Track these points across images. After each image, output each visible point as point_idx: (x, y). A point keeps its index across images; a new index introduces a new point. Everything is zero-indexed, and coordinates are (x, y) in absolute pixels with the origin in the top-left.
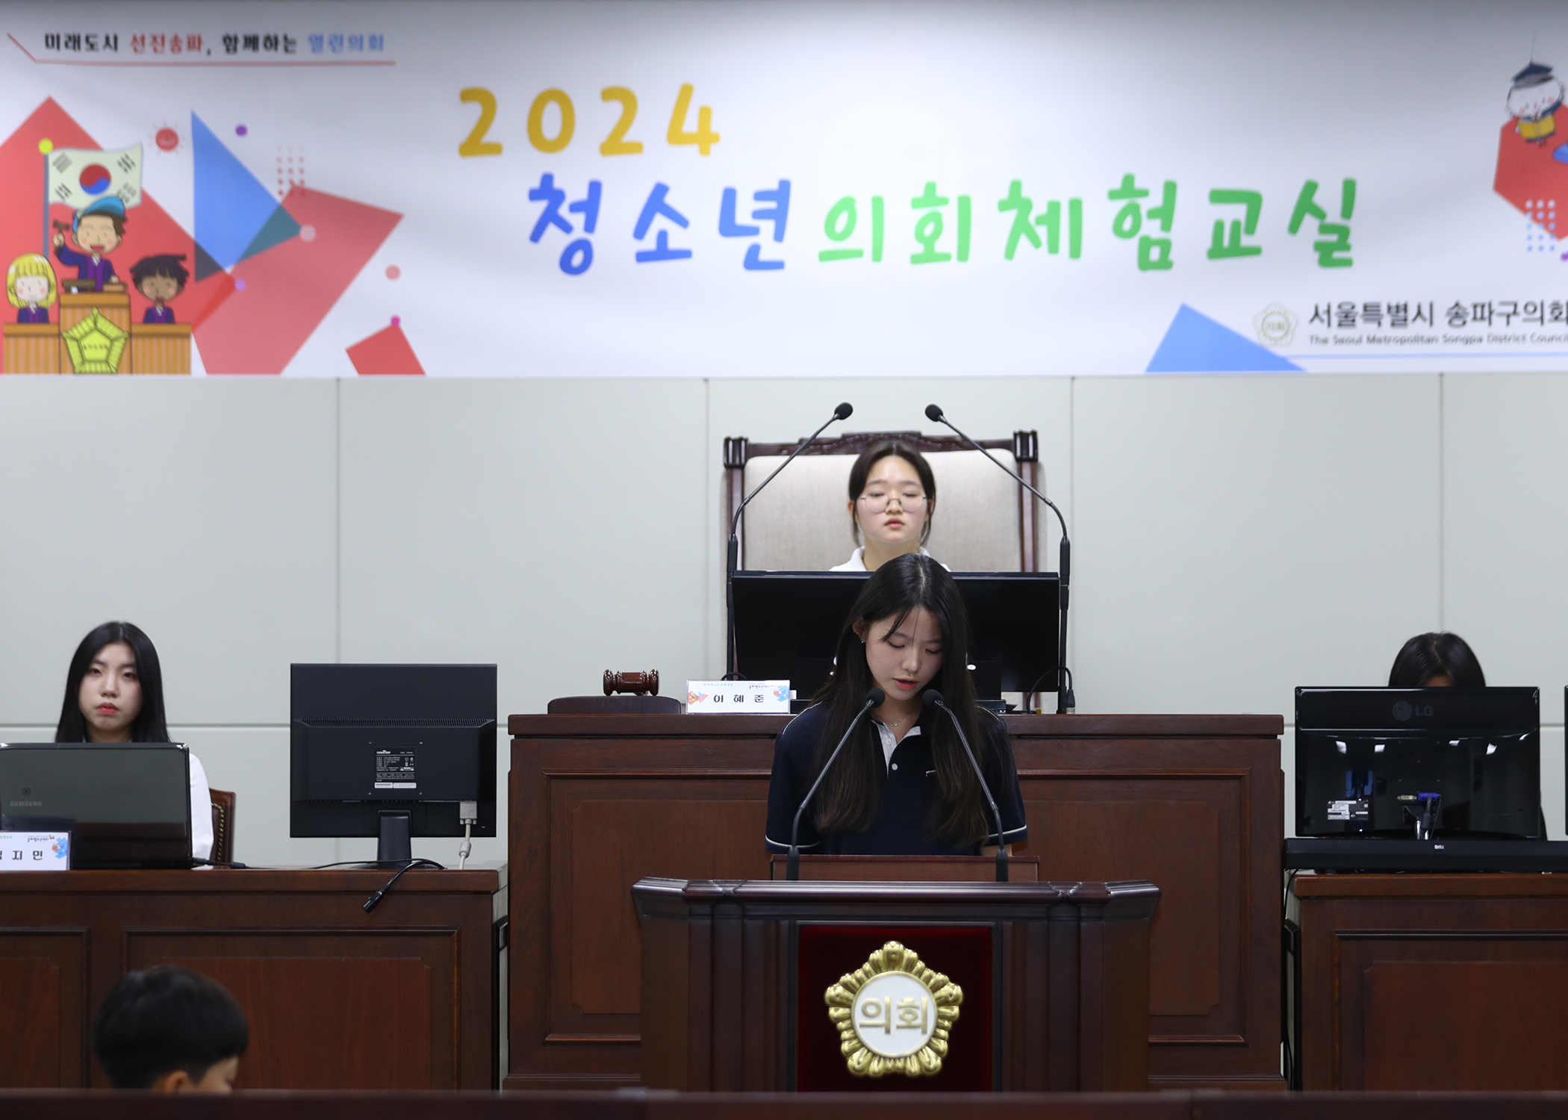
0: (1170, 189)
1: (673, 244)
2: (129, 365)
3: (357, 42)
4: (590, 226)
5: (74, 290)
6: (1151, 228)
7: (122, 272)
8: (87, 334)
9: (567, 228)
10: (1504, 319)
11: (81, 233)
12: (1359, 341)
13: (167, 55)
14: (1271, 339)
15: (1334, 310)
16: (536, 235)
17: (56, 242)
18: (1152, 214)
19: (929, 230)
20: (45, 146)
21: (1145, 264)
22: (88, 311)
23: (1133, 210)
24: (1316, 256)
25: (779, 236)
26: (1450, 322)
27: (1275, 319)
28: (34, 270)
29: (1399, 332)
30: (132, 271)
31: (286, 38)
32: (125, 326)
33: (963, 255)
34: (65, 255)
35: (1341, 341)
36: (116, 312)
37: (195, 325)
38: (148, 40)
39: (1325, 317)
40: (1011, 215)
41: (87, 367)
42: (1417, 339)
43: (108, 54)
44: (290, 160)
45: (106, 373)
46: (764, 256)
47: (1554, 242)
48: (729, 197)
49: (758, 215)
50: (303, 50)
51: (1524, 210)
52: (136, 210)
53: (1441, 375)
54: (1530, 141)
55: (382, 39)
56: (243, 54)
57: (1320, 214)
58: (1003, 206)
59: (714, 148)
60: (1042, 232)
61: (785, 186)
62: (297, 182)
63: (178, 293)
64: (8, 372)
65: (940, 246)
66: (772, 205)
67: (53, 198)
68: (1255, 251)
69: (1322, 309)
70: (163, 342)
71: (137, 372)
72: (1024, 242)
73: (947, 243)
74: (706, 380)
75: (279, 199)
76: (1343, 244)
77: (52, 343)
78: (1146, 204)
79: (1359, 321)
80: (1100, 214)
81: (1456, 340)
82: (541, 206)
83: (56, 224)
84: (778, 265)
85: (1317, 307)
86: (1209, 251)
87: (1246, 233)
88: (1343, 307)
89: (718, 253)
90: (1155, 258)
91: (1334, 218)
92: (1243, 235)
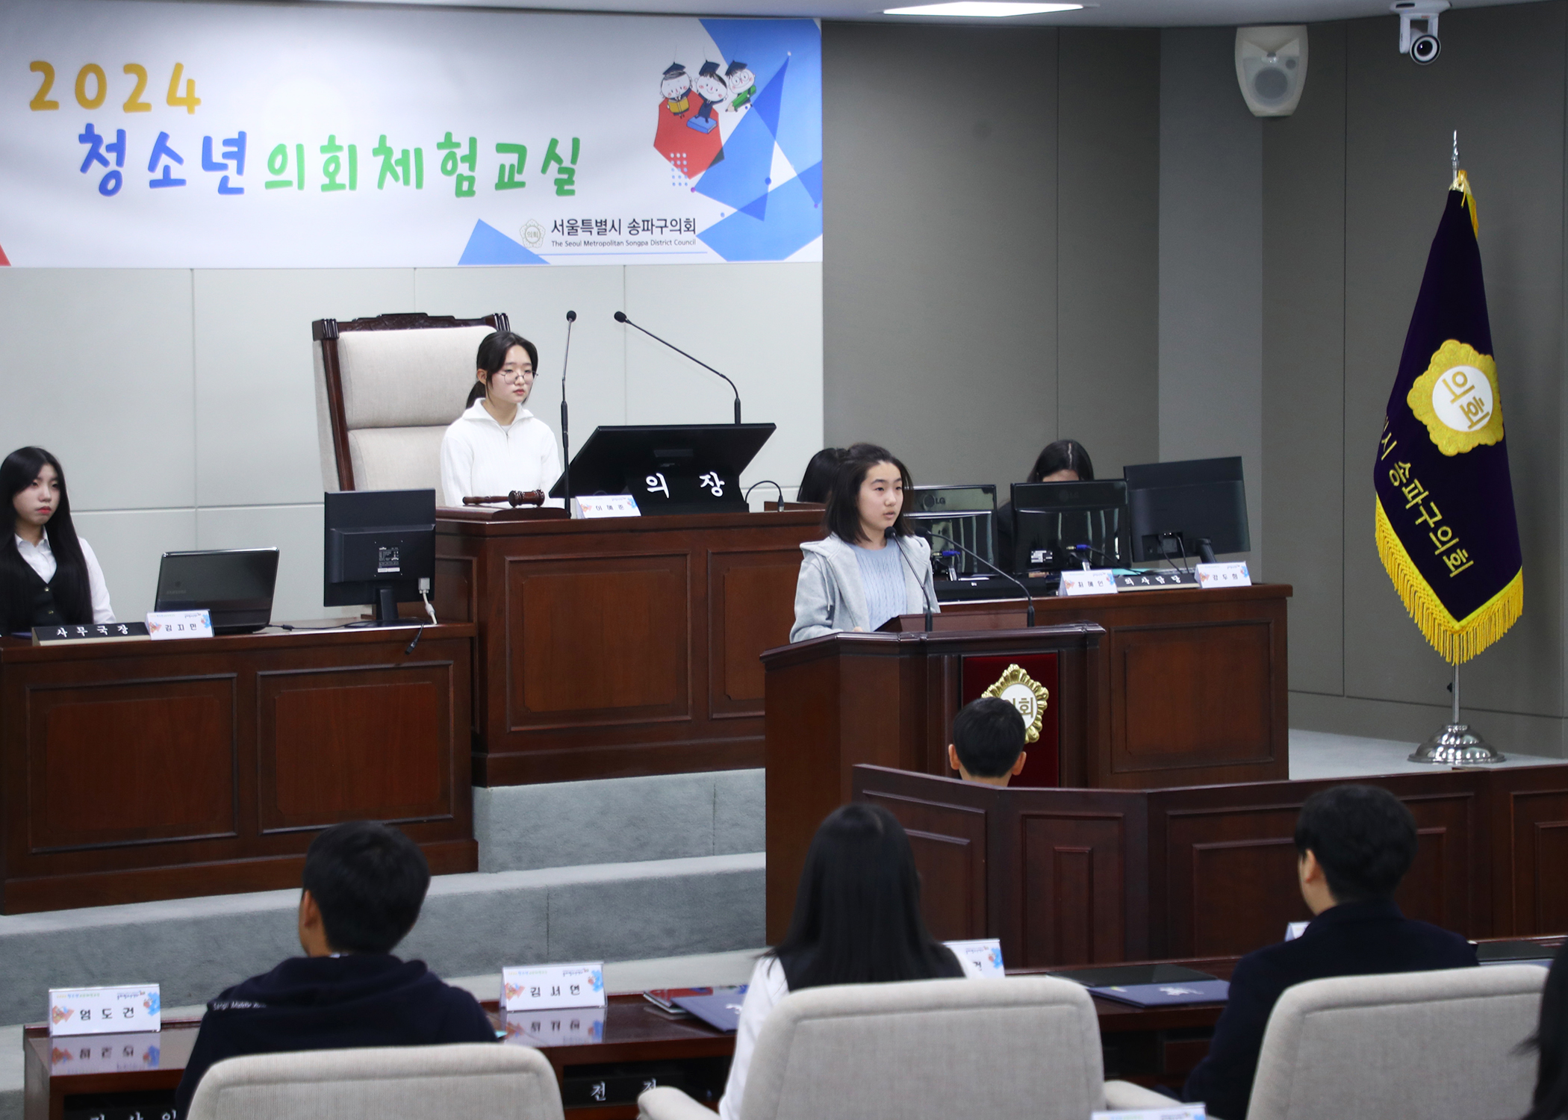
0: (473, 142)
1: (174, 175)
4: (120, 162)
6: (463, 169)
9: (105, 162)
10: (660, 229)
12: (580, 244)
14: (530, 243)
15: (566, 224)
16: (85, 168)
18: (464, 159)
19: (332, 168)
21: (459, 193)
23: (451, 156)
24: (556, 187)
25: (240, 170)
26: (630, 232)
27: (532, 230)
29: (602, 238)
33: (353, 186)
35: (570, 244)
39: (560, 228)
40: (381, 158)
42: (612, 243)
46: (231, 185)
47: (687, 180)
48: (207, 142)
49: (226, 155)
51: (669, 159)
53: (624, 266)
54: (675, 114)
57: (559, 160)
58: (376, 152)
59: (197, 108)
60: (399, 170)
61: (242, 135)
65: (339, 179)
66: (235, 149)
68: (522, 184)
69: (559, 223)
72: (389, 175)
73: (343, 177)
74: (192, 270)
76: (570, 181)
78: (459, 153)
79: (579, 229)
80: (433, 159)
81: (633, 243)
82: (88, 147)
84: (239, 191)
85: (555, 222)
86: (496, 184)
87: (517, 172)
88: (571, 222)
89: (202, 182)
90: (465, 189)
91: (567, 163)
92: (516, 174)
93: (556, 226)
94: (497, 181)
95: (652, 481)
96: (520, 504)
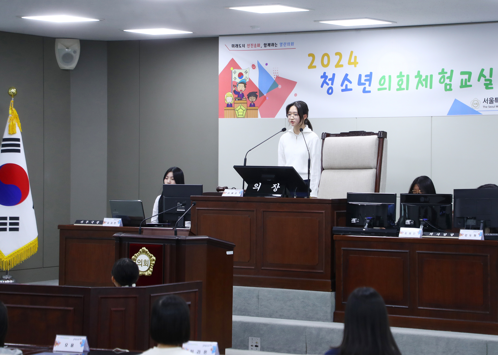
0: (452, 71)
1: (348, 88)
2: (247, 116)
3: (289, 44)
4: (332, 84)
5: (237, 100)
6: (447, 81)
7: (246, 96)
8: (239, 109)
9: (328, 84)
11: (238, 87)
13: (254, 48)
14: (474, 107)
16: (322, 86)
17: (234, 90)
18: (447, 78)
19: (400, 83)
20: (232, 69)
21: (446, 90)
22: (239, 104)
23: (443, 77)
24: (485, 86)
25: (370, 85)
27: (476, 102)
28: (230, 96)
30: (247, 95)
31: (275, 43)
32: (246, 108)
33: (407, 89)
34: (235, 92)
36: (244, 104)
37: (259, 107)
38: (250, 45)
39: (486, 101)
40: (418, 79)
41: (239, 116)
43: (242, 48)
44: (275, 71)
45: (243, 118)
46: (366, 90)
48: (360, 76)
49: (365, 80)
50: (279, 46)
52: (248, 82)
55: (293, 43)
56: (268, 47)
57: (485, 77)
58: (416, 77)
59: (357, 65)
60: (424, 83)
61: (371, 73)
62: (277, 76)
63: (255, 100)
64: (225, 118)
65: (402, 87)
66: (369, 78)
67: (233, 80)
68: (471, 86)
69: (486, 99)
70: (253, 111)
71: (248, 118)
72: (420, 84)
73: (404, 86)
74: (356, 118)
75: (274, 79)
76: (491, 84)
77: (233, 111)
78: (446, 75)
79: (494, 101)
80: (437, 78)
82: (323, 79)
83: (234, 86)
84: (369, 92)
85: (485, 99)
86: (460, 86)
87: (468, 82)
88: (491, 99)
89: (357, 89)
90: (448, 88)
91: (488, 77)
92: (467, 82)
93: (485, 101)
94: (460, 85)
95: (256, 185)
96: (220, 191)
